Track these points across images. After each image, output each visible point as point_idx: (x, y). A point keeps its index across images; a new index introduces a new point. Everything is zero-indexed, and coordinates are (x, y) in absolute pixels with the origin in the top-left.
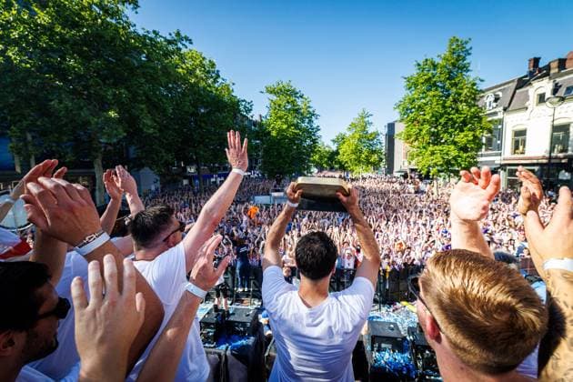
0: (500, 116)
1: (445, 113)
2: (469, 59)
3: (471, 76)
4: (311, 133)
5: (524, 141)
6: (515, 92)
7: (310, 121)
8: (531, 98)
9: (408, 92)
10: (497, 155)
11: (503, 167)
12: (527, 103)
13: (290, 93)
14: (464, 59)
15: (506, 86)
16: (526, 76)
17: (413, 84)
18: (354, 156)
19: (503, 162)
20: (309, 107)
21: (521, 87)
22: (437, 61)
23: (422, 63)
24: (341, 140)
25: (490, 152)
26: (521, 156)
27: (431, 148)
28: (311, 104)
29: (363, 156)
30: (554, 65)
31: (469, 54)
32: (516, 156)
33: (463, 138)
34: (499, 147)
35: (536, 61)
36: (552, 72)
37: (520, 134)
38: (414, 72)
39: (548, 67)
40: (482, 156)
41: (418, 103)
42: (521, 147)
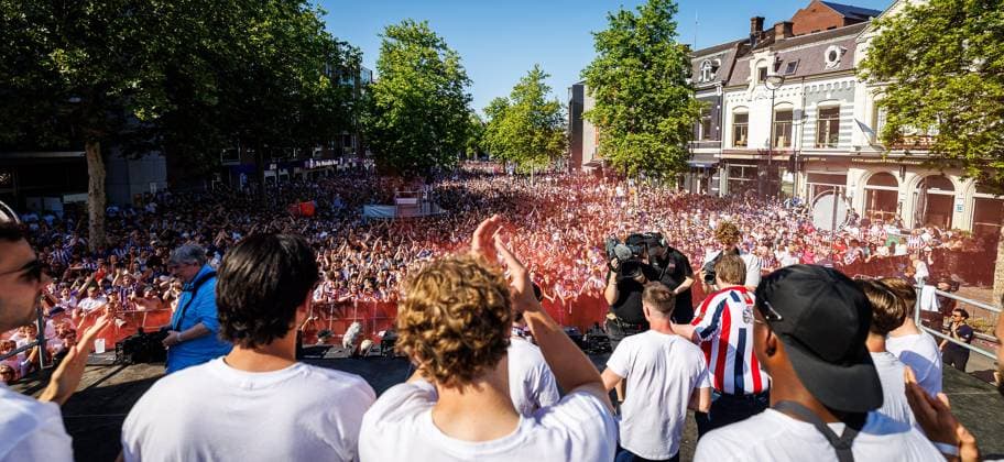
0: (718, 93)
1: (645, 91)
2: (675, 18)
3: (678, 41)
4: (459, 103)
5: (746, 129)
6: (735, 61)
7: (458, 86)
8: (752, 73)
9: (600, 53)
10: (715, 147)
11: (723, 162)
12: (749, 79)
13: (425, 40)
14: (669, 17)
15: (726, 52)
16: (747, 41)
17: (604, 44)
18: (520, 140)
19: (723, 156)
20: (457, 66)
21: (742, 56)
22: (637, 15)
23: (617, 17)
24: (499, 109)
25: (708, 141)
26: (743, 149)
27: (629, 136)
28: (460, 62)
29: (536, 139)
30: (780, 29)
31: (675, 12)
32: (737, 148)
33: (667, 125)
34: (719, 135)
35: (759, 21)
36: (777, 38)
37: (742, 118)
38: (607, 27)
39: (773, 31)
40: (698, 146)
41: (612, 71)
42: (743, 137)
